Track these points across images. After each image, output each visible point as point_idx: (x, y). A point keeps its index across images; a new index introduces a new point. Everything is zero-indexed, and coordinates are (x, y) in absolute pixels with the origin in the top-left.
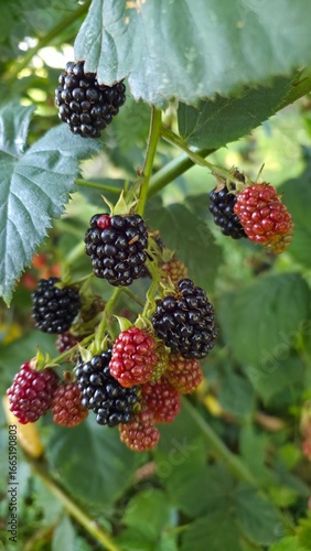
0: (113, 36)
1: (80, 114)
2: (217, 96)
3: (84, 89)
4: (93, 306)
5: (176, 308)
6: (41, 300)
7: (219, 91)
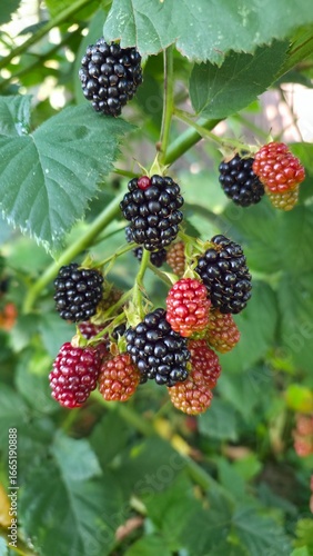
0: (147, 14)
1: (107, 88)
2: (274, 40)
3: (112, 65)
4: (112, 294)
5: (219, 259)
6: (68, 284)
7: (277, 37)
